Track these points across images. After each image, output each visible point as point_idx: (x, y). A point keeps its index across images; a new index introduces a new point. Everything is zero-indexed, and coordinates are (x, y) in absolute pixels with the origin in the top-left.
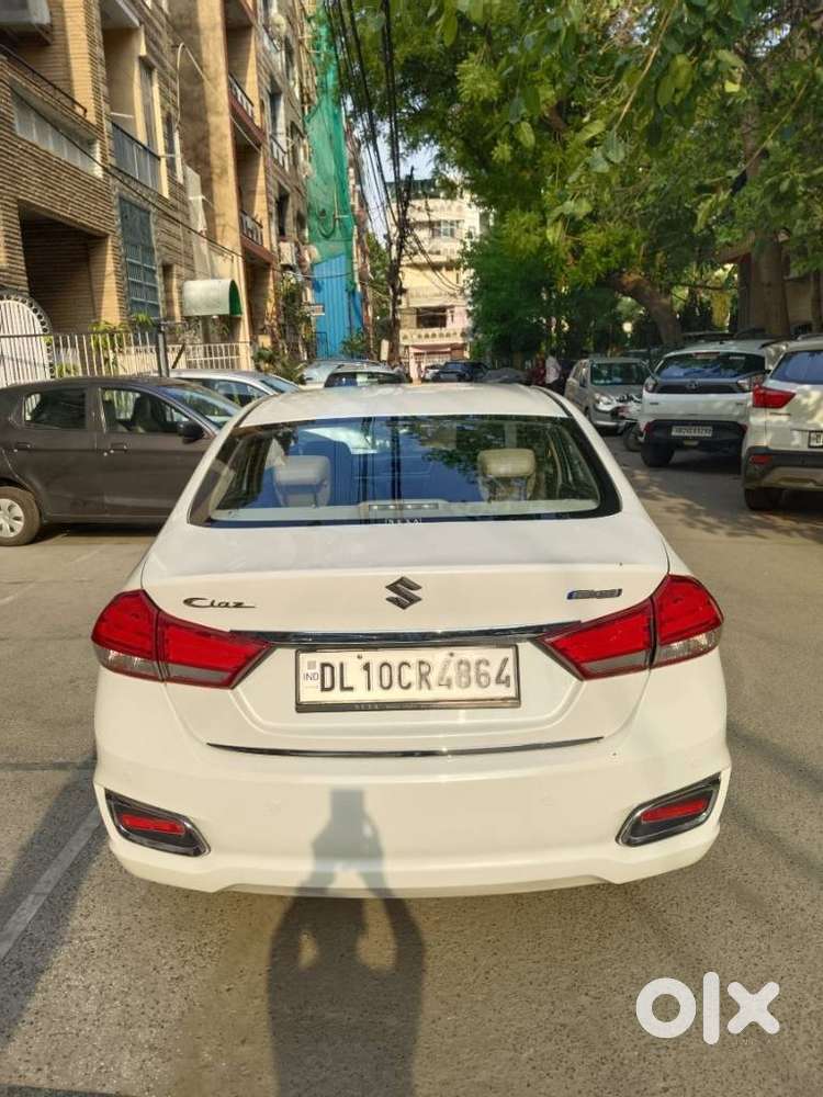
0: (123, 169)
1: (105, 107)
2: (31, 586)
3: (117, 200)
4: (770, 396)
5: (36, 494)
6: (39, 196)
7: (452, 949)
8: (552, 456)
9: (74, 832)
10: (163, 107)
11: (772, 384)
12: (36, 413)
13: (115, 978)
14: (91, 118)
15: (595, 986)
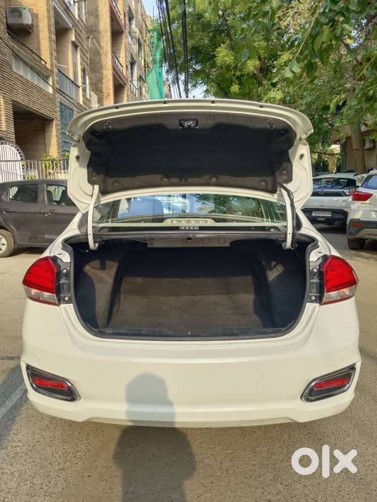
0: (62, 90)
1: (55, 62)
2: (8, 275)
3: (59, 104)
4: (360, 195)
5: (13, 232)
6: (22, 99)
7: (209, 457)
8: (261, 210)
9: (15, 391)
10: (81, 64)
11: (362, 190)
12: (16, 196)
14: (48, 66)
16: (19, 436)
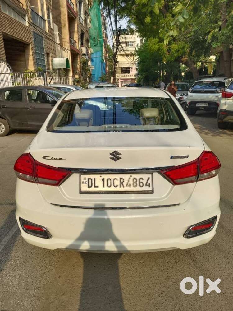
0: (34, 24)
1: (29, 4)
2: (6, 148)
3: (33, 33)
4: (227, 94)
5: (8, 120)
6: (8, 31)
7: (129, 265)
8: (163, 111)
9: (14, 225)
10: (46, 5)
11: (228, 90)
12: (8, 97)
13: (24, 273)
14: (25, 7)
15: (174, 279)
16: (18, 254)
